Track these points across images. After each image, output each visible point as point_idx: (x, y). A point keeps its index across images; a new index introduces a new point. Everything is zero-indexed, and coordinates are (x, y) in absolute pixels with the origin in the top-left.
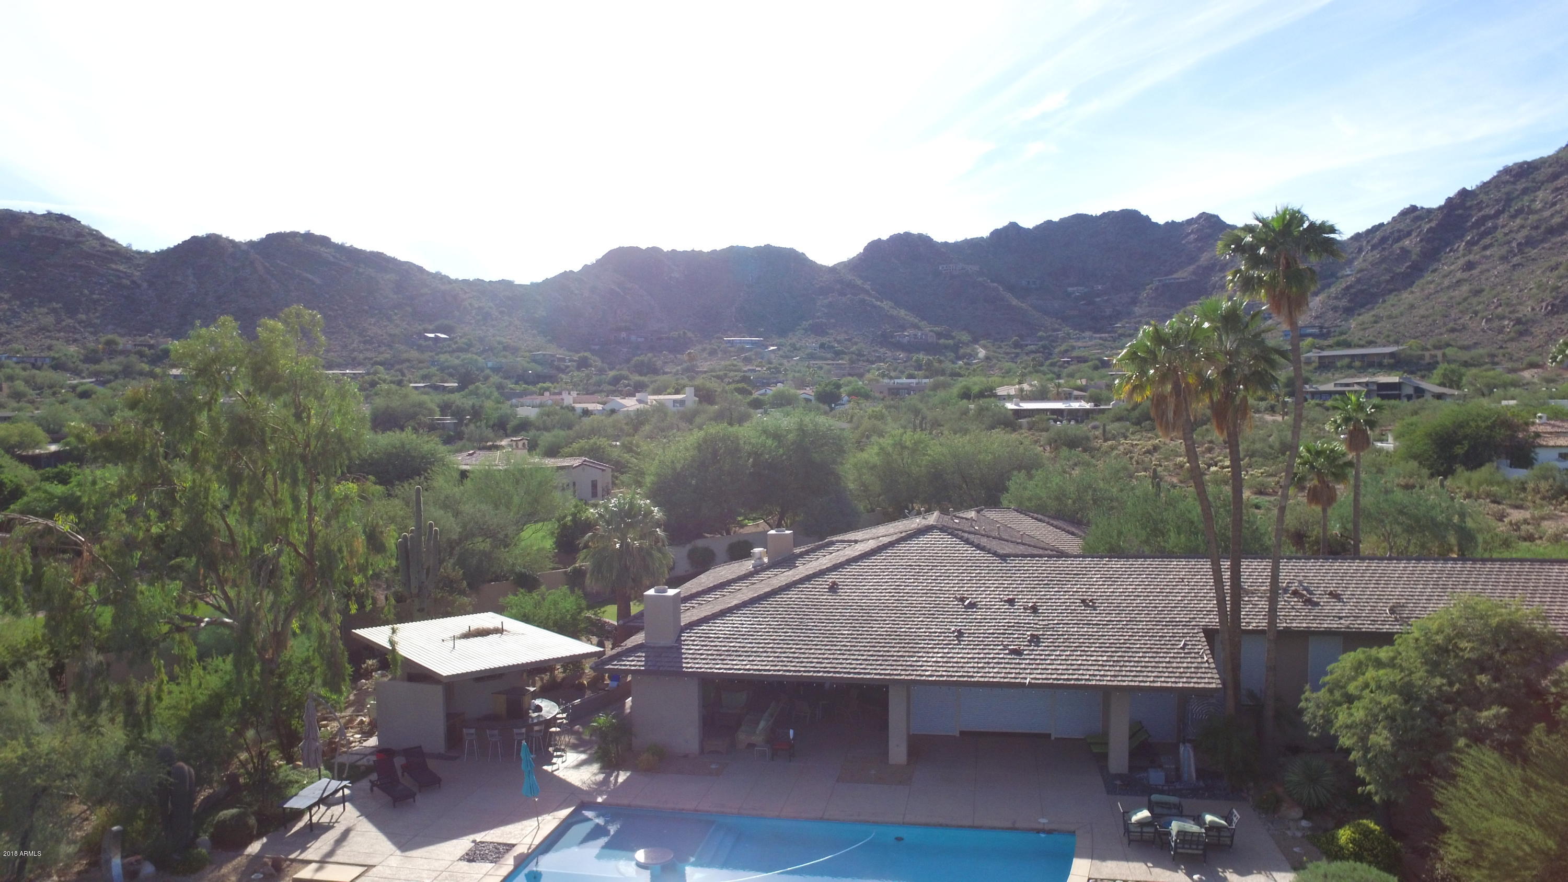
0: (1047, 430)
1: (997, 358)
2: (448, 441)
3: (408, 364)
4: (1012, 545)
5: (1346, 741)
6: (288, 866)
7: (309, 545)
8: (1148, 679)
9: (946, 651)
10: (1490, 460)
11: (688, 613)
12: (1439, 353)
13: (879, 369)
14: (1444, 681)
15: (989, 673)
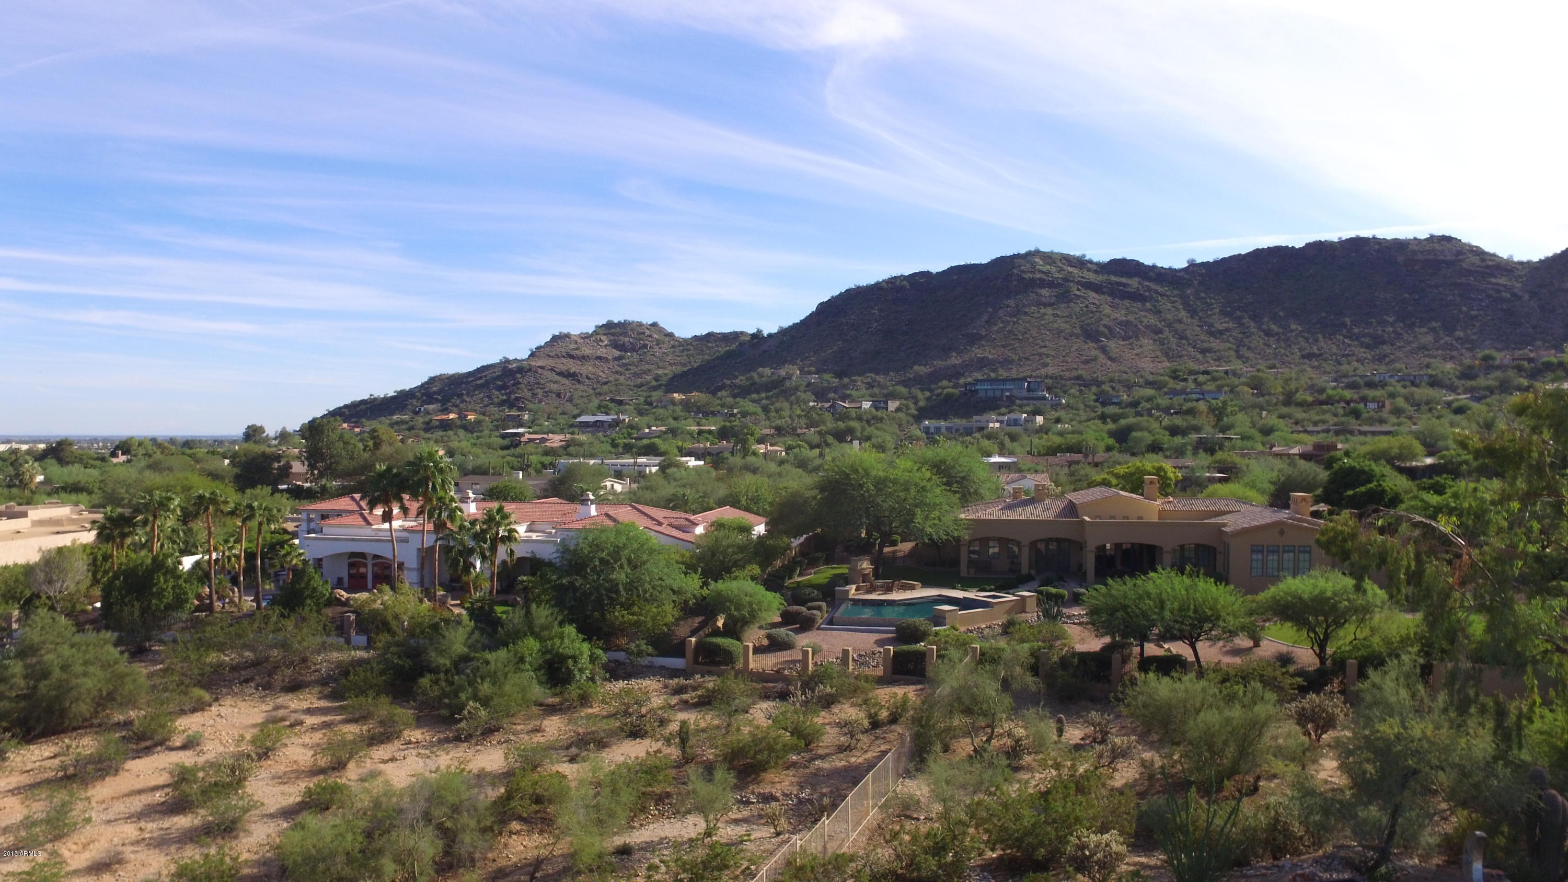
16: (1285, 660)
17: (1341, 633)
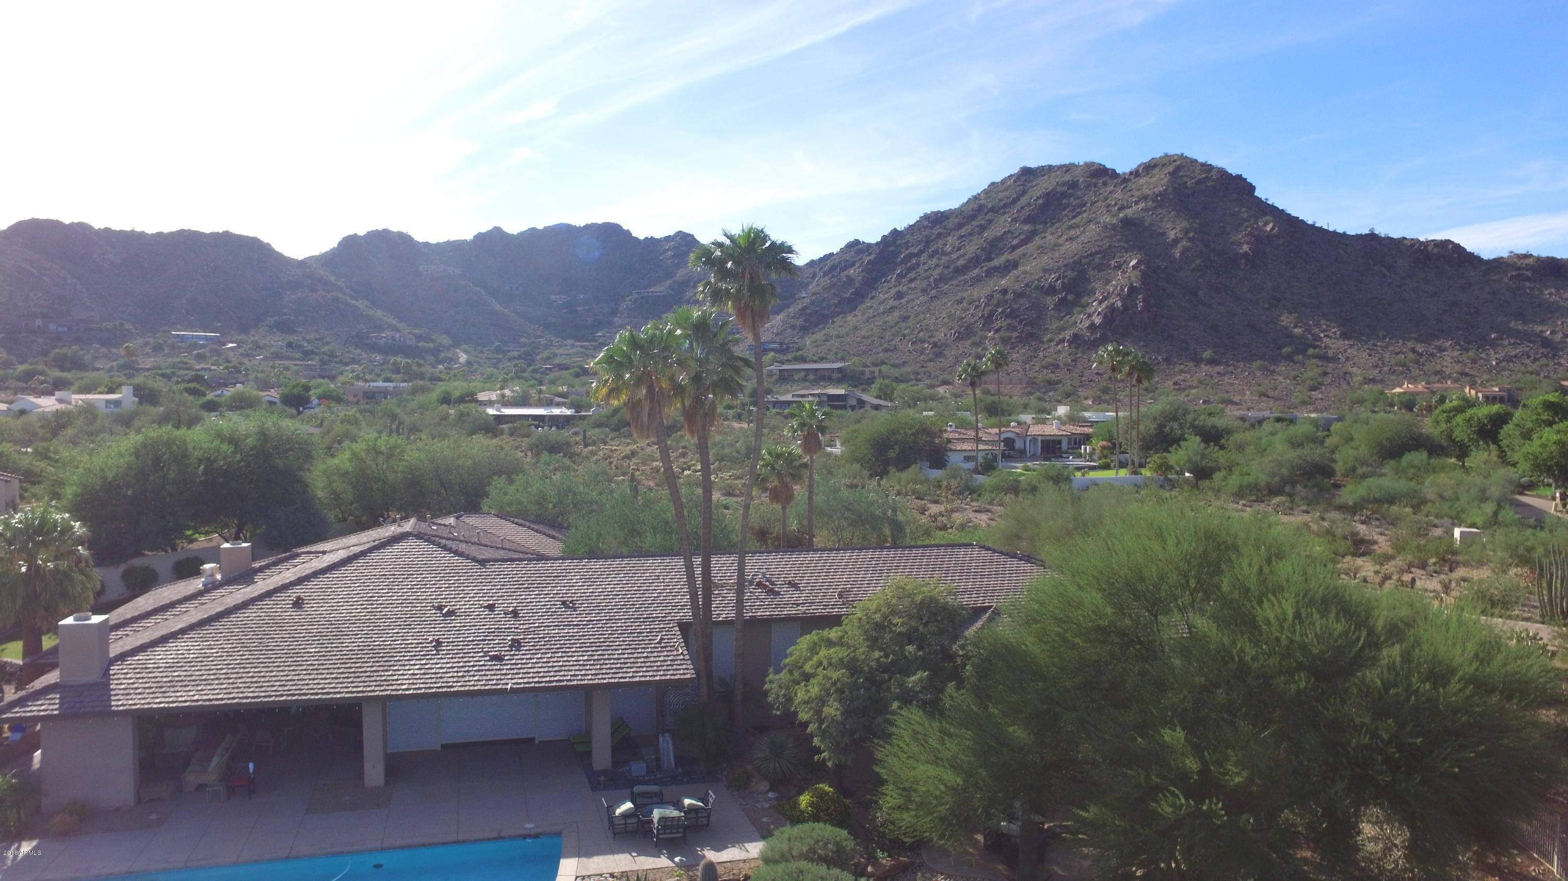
0: (528, 436)
1: (479, 363)
4: (491, 550)
5: (804, 716)
8: (628, 675)
9: (424, 662)
10: (915, 462)
11: (120, 643)
12: (876, 370)
13: (353, 372)
14: (882, 654)
15: (470, 681)
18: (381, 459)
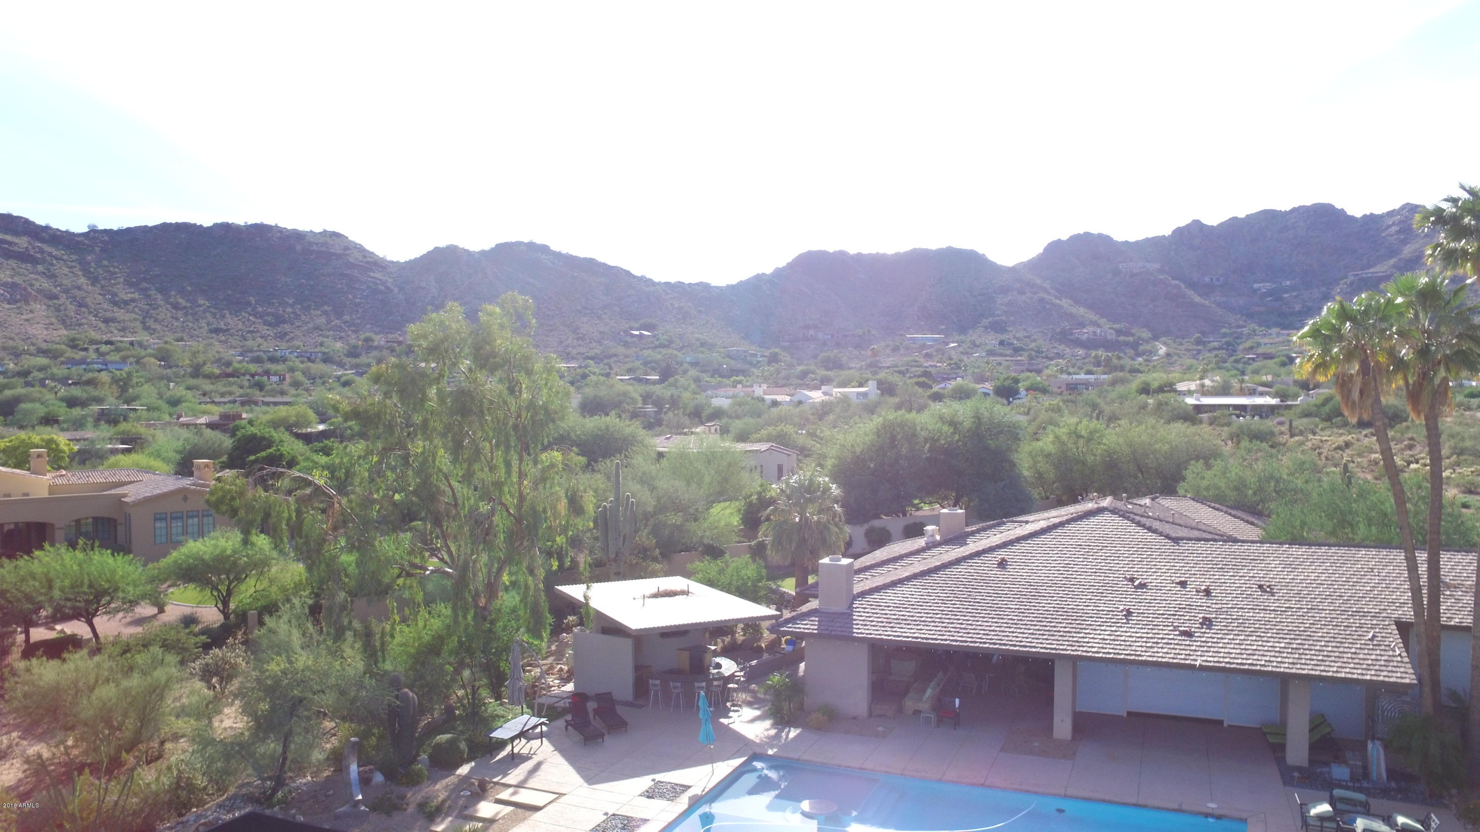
0: (1229, 424)
1: (1178, 355)
2: (649, 426)
3: (615, 359)
4: (1186, 530)
6: (492, 788)
7: (519, 507)
8: (1331, 669)
9: (1113, 629)
11: (862, 584)
13: (1057, 366)
15: (1158, 652)
16: (189, 621)
17: (243, 587)
18: (1081, 442)
